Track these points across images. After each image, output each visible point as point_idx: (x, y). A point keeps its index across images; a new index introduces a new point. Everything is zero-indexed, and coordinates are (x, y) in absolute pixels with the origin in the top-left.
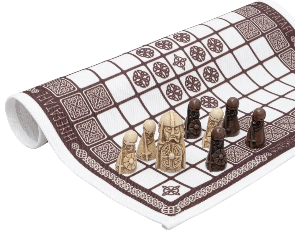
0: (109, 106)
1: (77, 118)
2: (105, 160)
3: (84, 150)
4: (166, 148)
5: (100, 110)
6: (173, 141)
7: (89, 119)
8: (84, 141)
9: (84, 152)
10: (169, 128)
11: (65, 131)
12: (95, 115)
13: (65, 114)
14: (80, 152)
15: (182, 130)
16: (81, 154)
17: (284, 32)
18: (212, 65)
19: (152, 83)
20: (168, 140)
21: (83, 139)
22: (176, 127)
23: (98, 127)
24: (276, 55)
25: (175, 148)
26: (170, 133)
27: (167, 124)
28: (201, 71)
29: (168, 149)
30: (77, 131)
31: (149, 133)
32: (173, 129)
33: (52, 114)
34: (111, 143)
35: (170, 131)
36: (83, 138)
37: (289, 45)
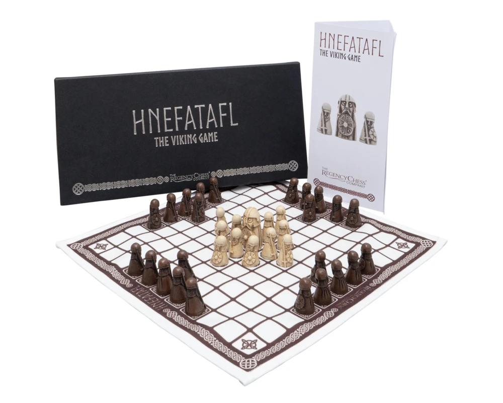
3: (175, 311)
14: (171, 314)
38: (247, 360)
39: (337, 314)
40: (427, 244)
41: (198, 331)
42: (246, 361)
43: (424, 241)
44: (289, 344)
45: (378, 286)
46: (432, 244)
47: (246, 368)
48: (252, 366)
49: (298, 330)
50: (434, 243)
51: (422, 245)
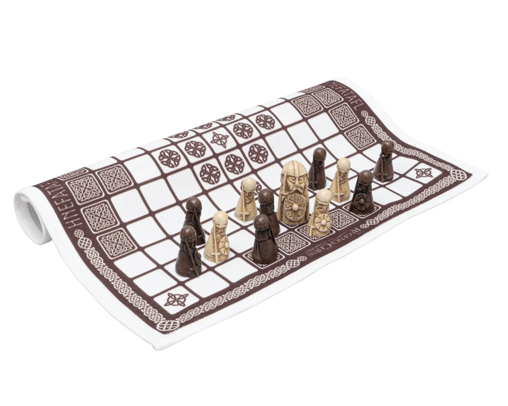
0: (128, 187)
1: (85, 201)
2: (111, 255)
3: (89, 238)
4: (290, 199)
5: (115, 192)
6: (297, 191)
7: (100, 202)
8: (90, 228)
9: (89, 241)
10: (293, 178)
11: (68, 215)
12: (108, 197)
13: (71, 196)
14: (84, 241)
15: (306, 180)
16: (85, 243)
17: (352, 106)
18: (261, 142)
19: (183, 163)
20: (292, 190)
21: (89, 226)
22: (301, 177)
23: (111, 211)
24: (341, 132)
25: (299, 199)
26: (294, 183)
27: (291, 173)
28: (246, 149)
29: (292, 200)
30: (84, 216)
31: (247, 192)
32: (297, 179)
33: (53, 197)
34: (123, 232)
35: (294, 181)
36: (90, 224)
37: (358, 121)
38: (168, 321)
39: (303, 264)
40: (458, 175)
41: (113, 281)
42: (167, 323)
43: (456, 171)
44: (229, 301)
45: (372, 227)
46: (466, 177)
47: (164, 330)
48: (172, 328)
49: (245, 284)
50: (469, 175)
51: (452, 175)
